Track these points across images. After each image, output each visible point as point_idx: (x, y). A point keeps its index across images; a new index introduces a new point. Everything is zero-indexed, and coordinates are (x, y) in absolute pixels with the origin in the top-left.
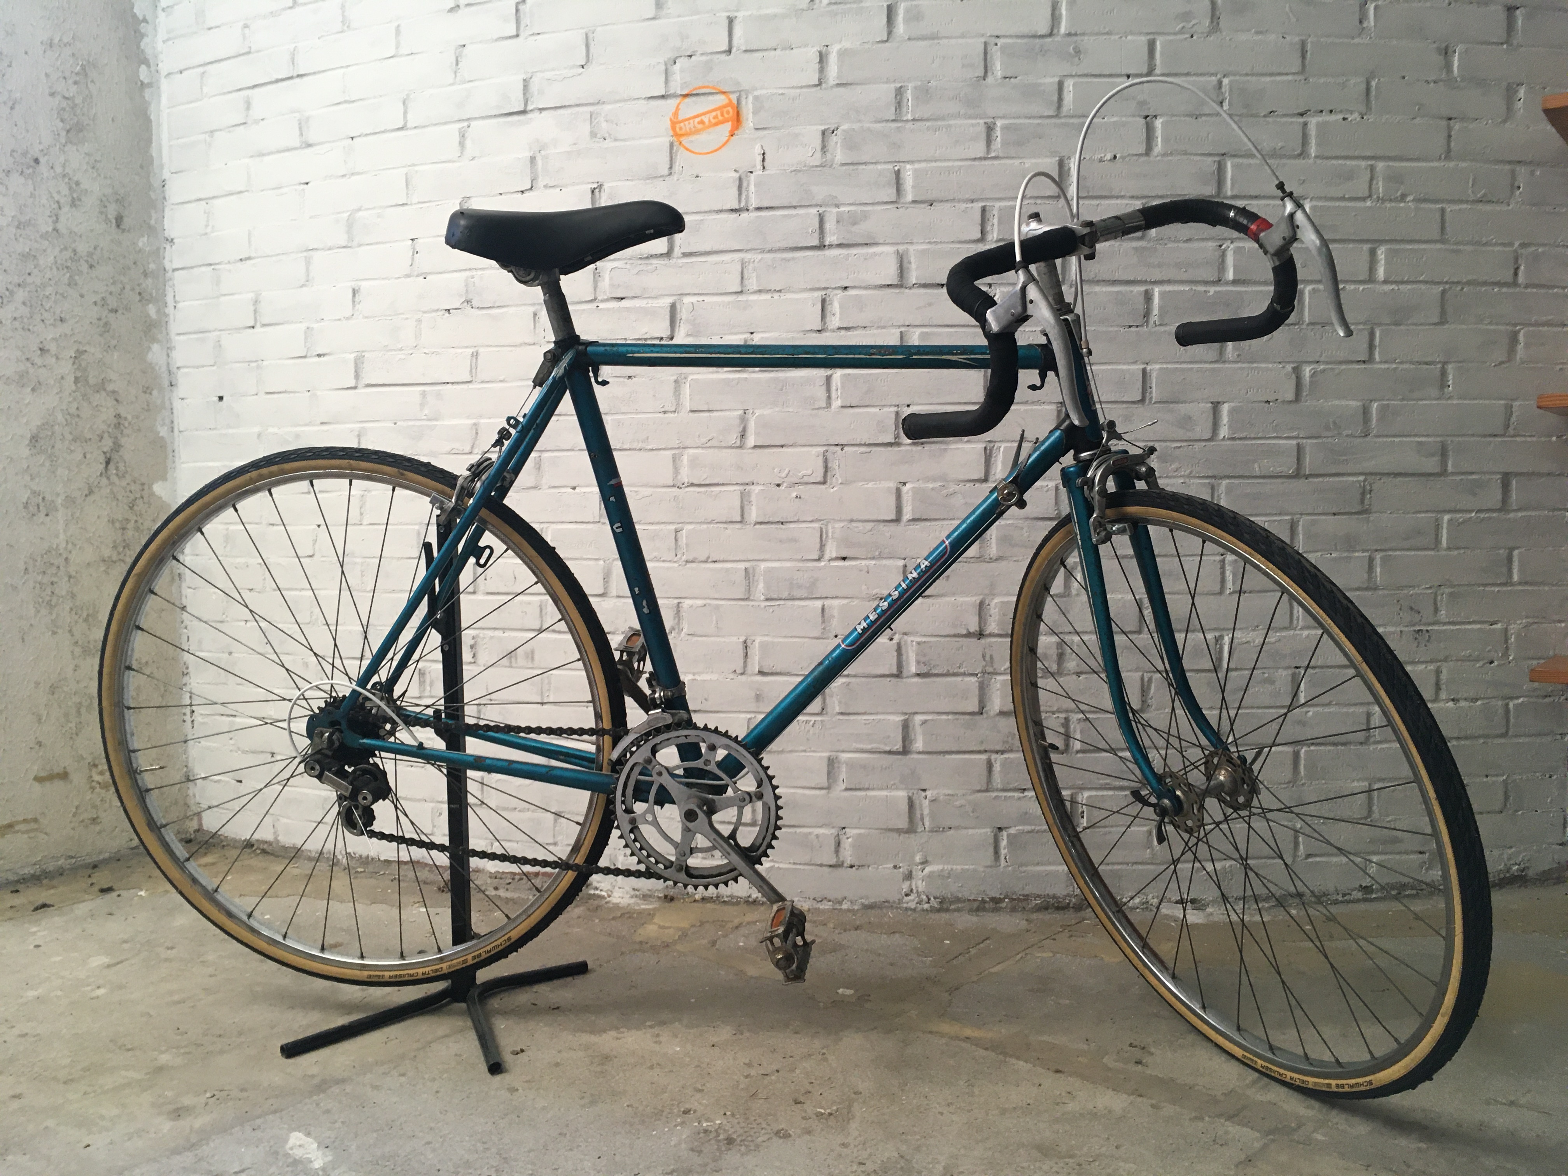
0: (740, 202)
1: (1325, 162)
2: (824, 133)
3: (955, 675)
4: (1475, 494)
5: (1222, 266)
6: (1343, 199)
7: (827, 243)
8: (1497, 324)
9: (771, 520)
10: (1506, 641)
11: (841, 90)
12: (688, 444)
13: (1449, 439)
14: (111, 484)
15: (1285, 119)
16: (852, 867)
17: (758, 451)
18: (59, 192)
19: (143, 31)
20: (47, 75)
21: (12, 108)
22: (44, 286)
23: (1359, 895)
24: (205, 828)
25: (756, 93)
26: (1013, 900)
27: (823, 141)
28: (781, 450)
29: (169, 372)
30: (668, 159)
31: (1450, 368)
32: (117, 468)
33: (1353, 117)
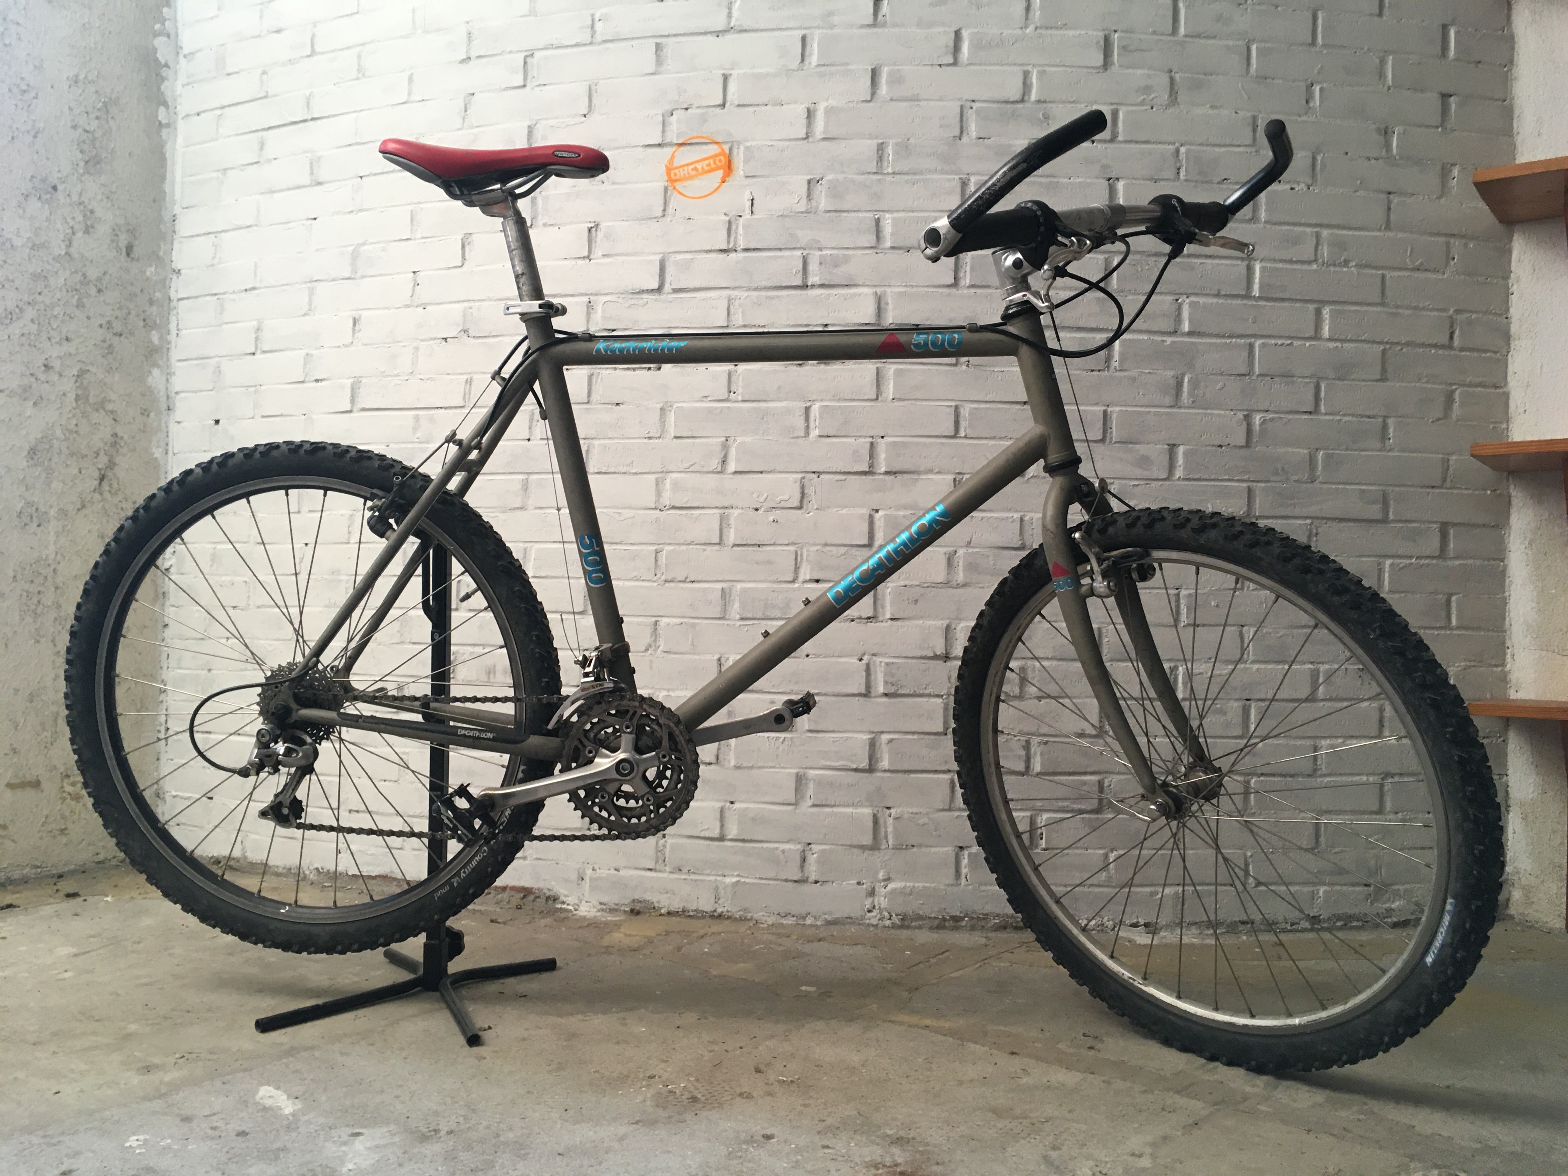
0: (728, 242)
1: (1274, 227)
2: (809, 182)
3: (921, 695)
4: (1414, 541)
5: (1179, 319)
6: (1291, 261)
7: (809, 284)
8: (1434, 383)
9: (749, 542)
12: (670, 468)
13: (1390, 488)
14: (103, 500)
16: (816, 882)
17: (738, 476)
18: (73, 218)
19: (164, 74)
20: (70, 109)
21: (35, 137)
22: (52, 306)
23: (1306, 924)
25: (748, 144)
26: (972, 918)
27: (809, 189)
28: (760, 476)
29: (168, 397)
30: (662, 201)
31: (1391, 422)
32: (110, 485)
33: (1300, 188)
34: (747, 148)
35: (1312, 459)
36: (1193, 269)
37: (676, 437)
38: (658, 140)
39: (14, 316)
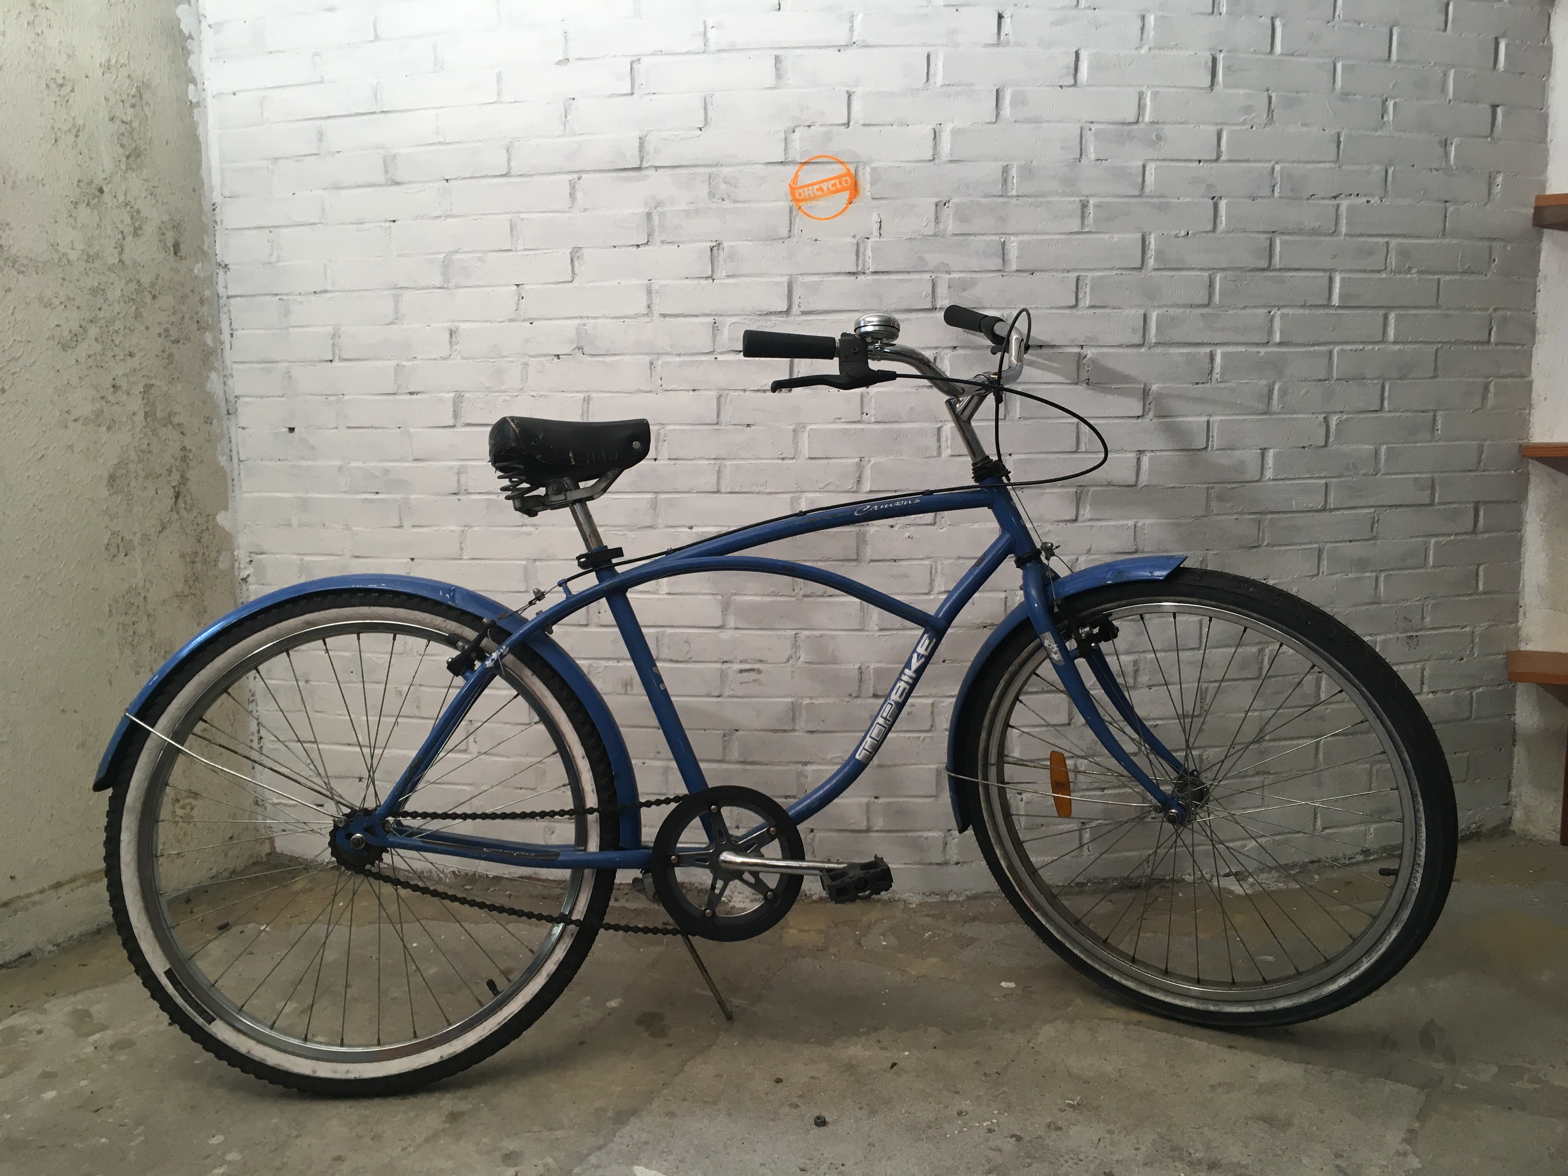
0: (857, 265)
1: (1352, 239)
2: (937, 206)
4: (1454, 521)
5: (1270, 331)
6: (1365, 271)
7: (938, 306)
8: (1474, 377)
9: (885, 558)
10: (1473, 641)
11: (953, 165)
12: (805, 488)
13: (1436, 476)
14: (181, 518)
15: (1322, 202)
16: (957, 863)
18: (122, 221)
19: (189, 48)
20: (107, 99)
21: (77, 136)
22: (112, 321)
23: (1360, 858)
24: (278, 850)
25: (874, 165)
26: (1094, 883)
27: (936, 212)
29: (227, 400)
30: (788, 222)
31: (1439, 414)
32: (185, 503)
33: (1375, 200)
34: (874, 170)
35: (1377, 452)
36: (1283, 282)
37: (810, 458)
38: (783, 159)
39: (79, 339)
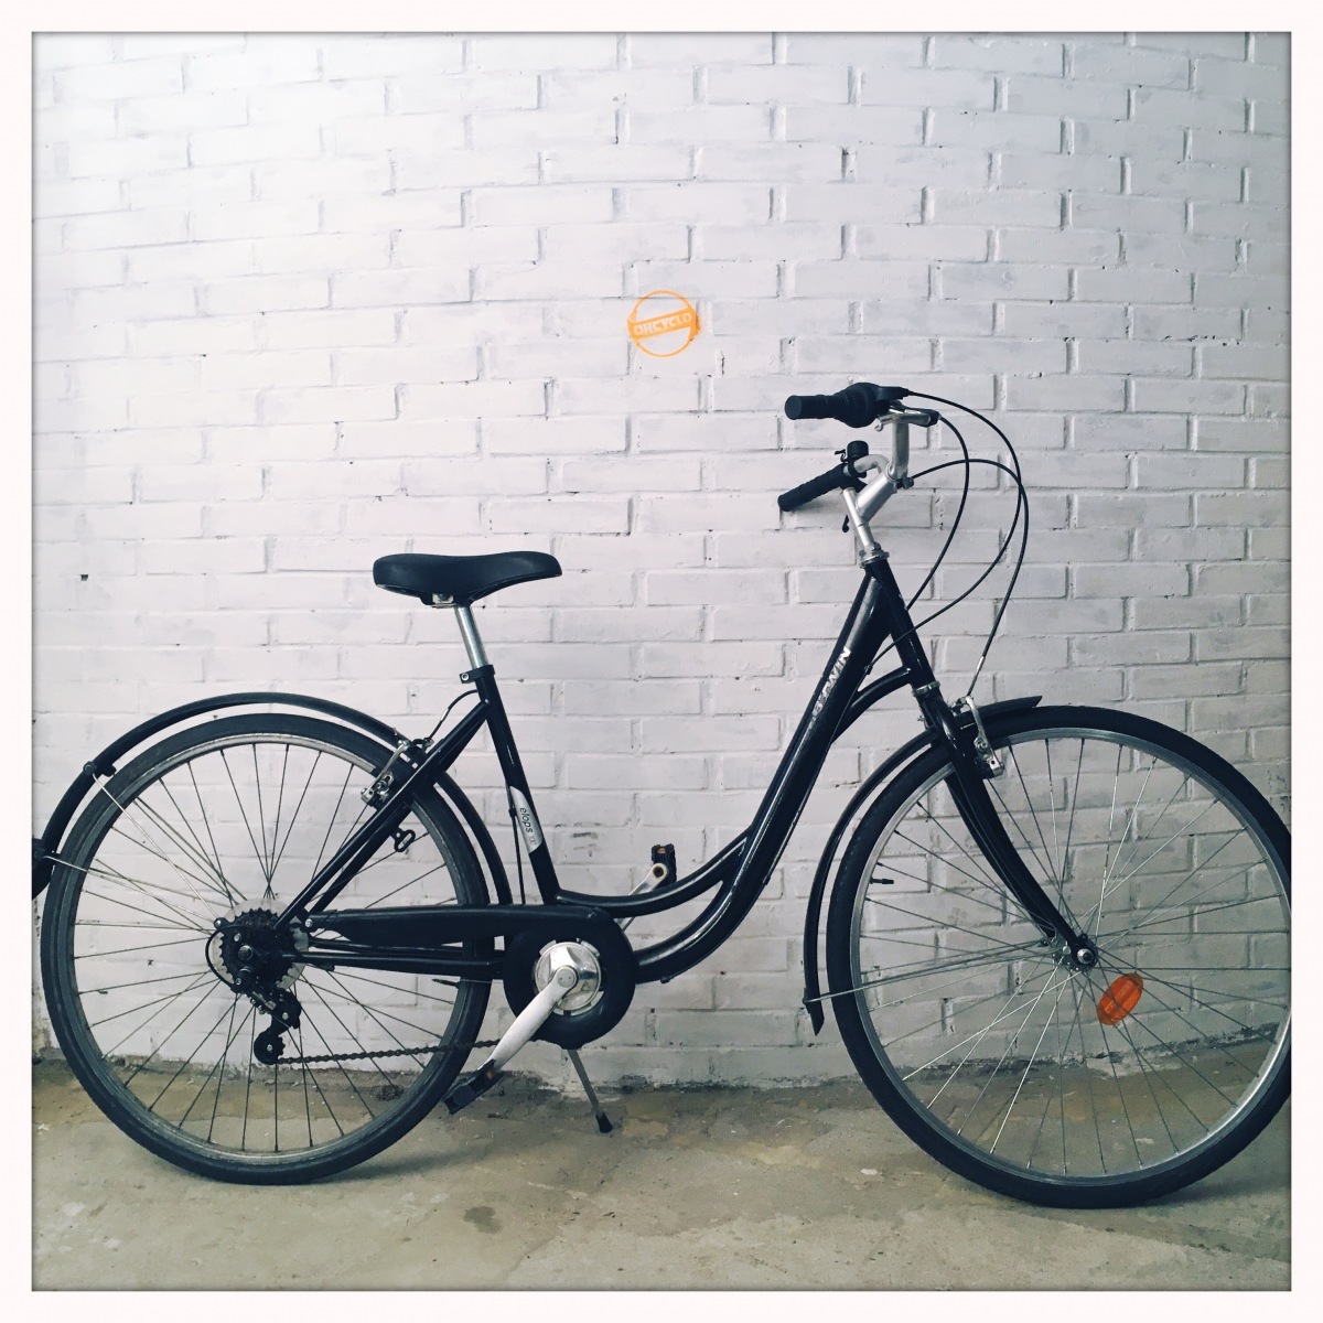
0: (699, 403)
1: (1209, 382)
2: (781, 343)
5: (1128, 476)
6: (1224, 414)
7: (784, 447)
9: (730, 711)
11: (799, 302)
12: (644, 637)
15: (1178, 344)
17: (717, 645)
23: (1242, 1037)
25: (716, 301)
26: (958, 1066)
27: (781, 350)
28: (740, 644)
30: (626, 358)
33: (1232, 343)
34: (716, 306)
35: (1242, 604)
36: (1141, 426)
37: (650, 605)
38: (620, 294)
